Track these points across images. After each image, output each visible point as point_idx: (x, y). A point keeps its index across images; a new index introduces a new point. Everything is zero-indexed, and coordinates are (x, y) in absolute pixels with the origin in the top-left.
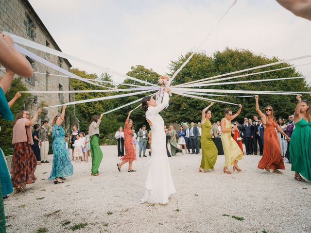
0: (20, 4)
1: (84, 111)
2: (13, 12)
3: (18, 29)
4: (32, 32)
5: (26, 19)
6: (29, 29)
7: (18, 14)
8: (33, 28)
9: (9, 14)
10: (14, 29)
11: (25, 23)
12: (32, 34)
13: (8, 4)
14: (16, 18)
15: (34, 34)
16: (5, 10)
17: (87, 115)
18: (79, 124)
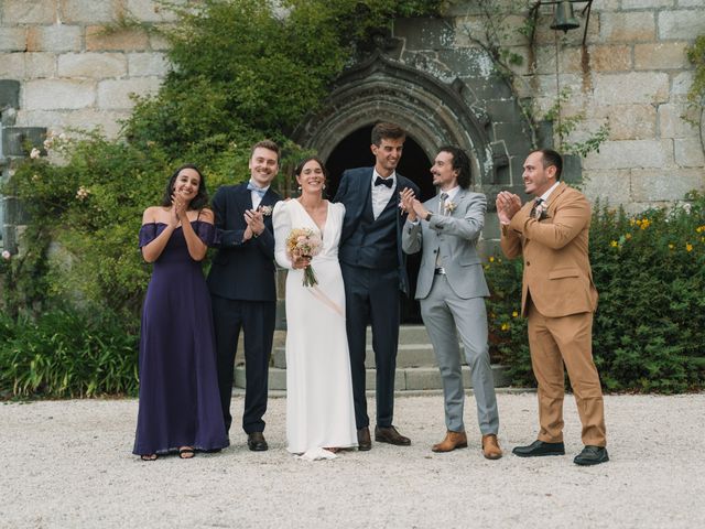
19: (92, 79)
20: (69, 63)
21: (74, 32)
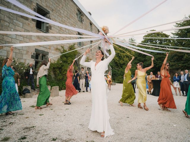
0: (74, 5)
1: (117, 63)
2: (70, 10)
3: (73, 18)
4: (81, 19)
5: (77, 12)
6: (80, 18)
7: (73, 10)
8: (82, 17)
9: (68, 11)
10: (71, 18)
11: (77, 14)
12: (81, 20)
13: (67, 6)
14: (72, 12)
15: (82, 19)
16: (66, 9)
17: (119, 65)
18: (111, 70)
19: (54, 54)
20: (53, 51)
21: (53, 48)
